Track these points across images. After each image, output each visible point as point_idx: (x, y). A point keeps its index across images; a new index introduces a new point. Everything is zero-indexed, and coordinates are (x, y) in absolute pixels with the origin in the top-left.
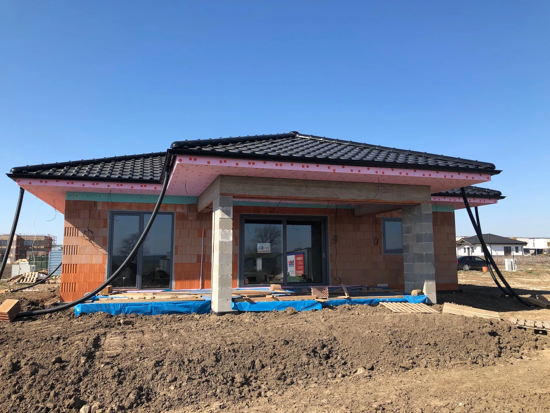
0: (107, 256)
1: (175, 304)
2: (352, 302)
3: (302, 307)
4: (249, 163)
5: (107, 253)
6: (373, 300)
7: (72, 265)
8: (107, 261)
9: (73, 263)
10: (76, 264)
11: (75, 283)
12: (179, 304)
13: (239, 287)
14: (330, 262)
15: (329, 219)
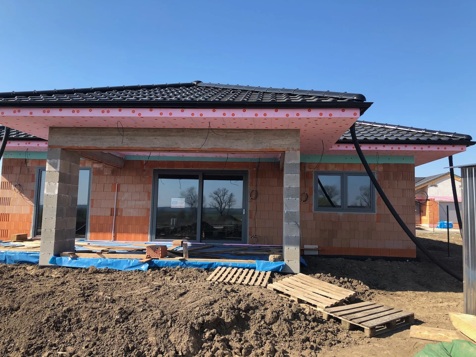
0: (34, 207)
5: (34, 205)
8: (33, 212)
9: (6, 213)
10: (9, 214)
13: (150, 241)
14: (248, 219)
15: (249, 173)
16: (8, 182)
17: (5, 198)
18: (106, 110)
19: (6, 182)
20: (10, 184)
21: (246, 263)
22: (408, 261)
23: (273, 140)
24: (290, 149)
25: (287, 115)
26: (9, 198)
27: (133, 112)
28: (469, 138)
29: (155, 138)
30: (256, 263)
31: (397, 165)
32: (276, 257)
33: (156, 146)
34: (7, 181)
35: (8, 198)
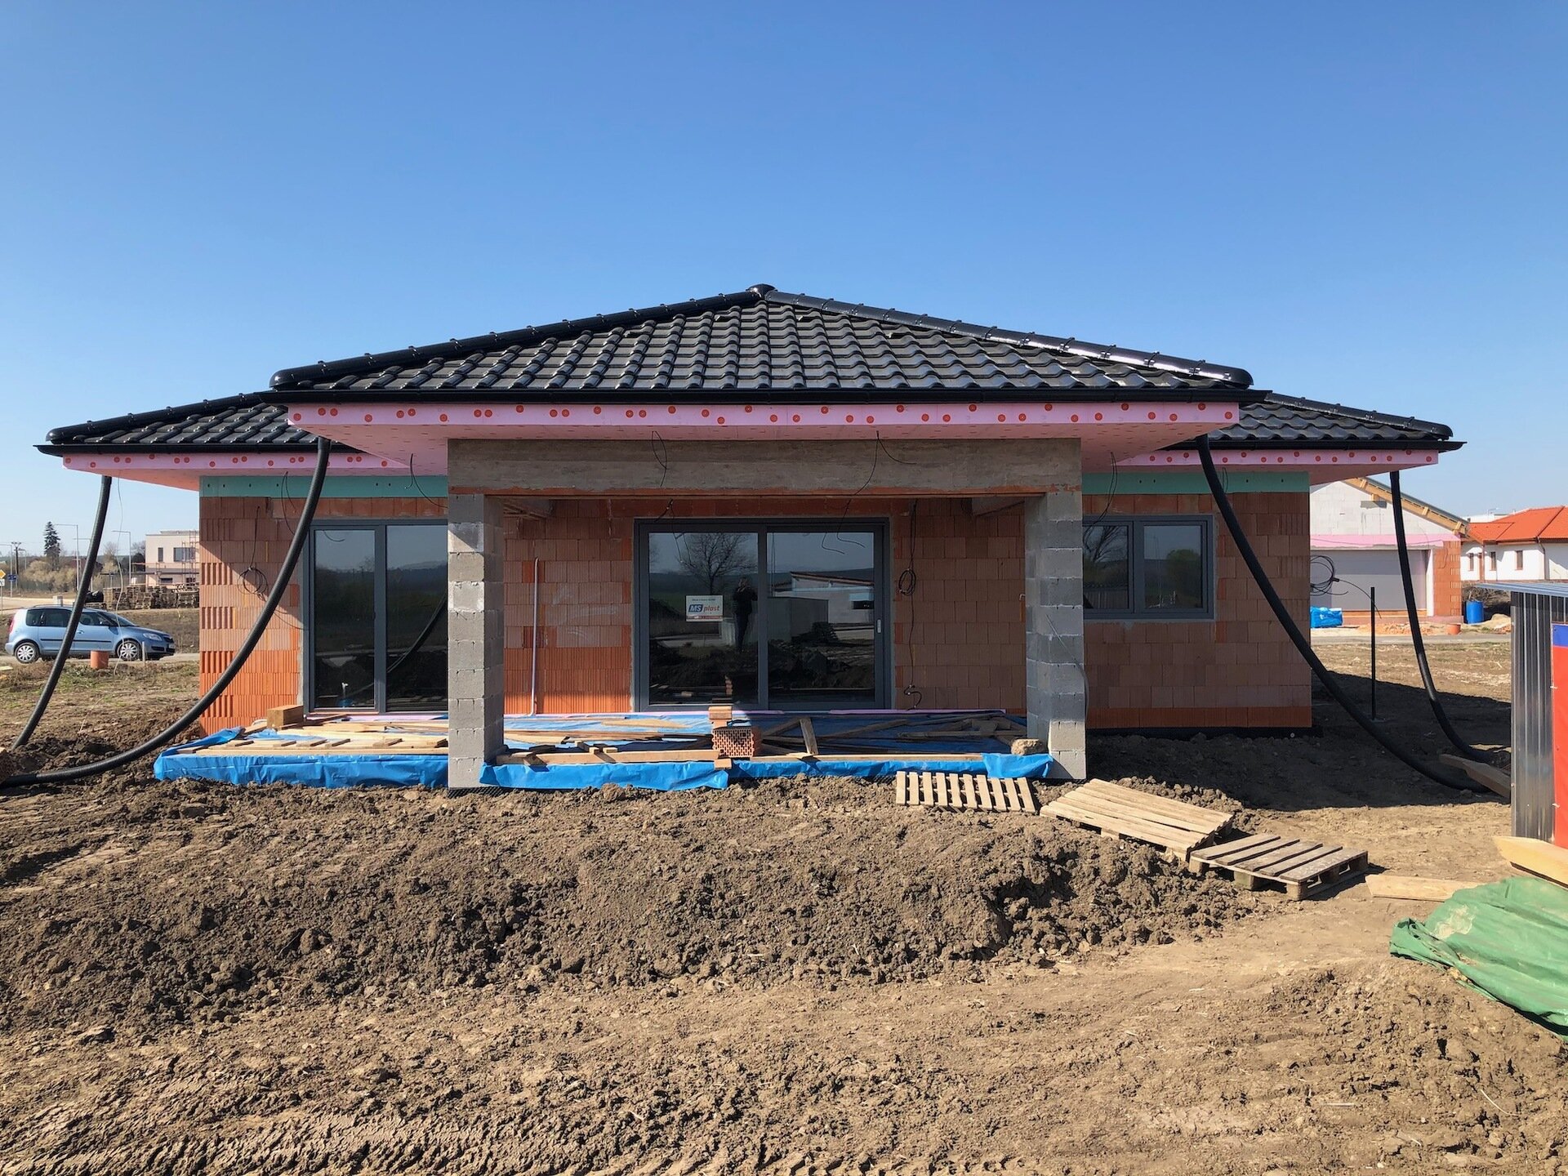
0: (302, 632)
1: (380, 760)
2: (817, 769)
3: (671, 780)
4: (477, 414)
5: (301, 625)
6: (882, 765)
7: (223, 654)
8: (301, 645)
9: (224, 650)
10: (231, 652)
11: (231, 697)
12: (391, 763)
13: (636, 711)
14: (893, 646)
15: (891, 525)
16: (220, 564)
17: (218, 610)
18: (636, 409)
19: (215, 564)
20: (228, 568)
21: (961, 761)
22: (1293, 735)
23: (1017, 464)
24: (1058, 487)
25: (1075, 418)
26: (229, 609)
27: (706, 414)
28: (1446, 431)
29: (727, 466)
30: (985, 761)
31: (1267, 497)
32: (1029, 745)
33: (729, 485)
34: (218, 561)
35: (226, 608)
